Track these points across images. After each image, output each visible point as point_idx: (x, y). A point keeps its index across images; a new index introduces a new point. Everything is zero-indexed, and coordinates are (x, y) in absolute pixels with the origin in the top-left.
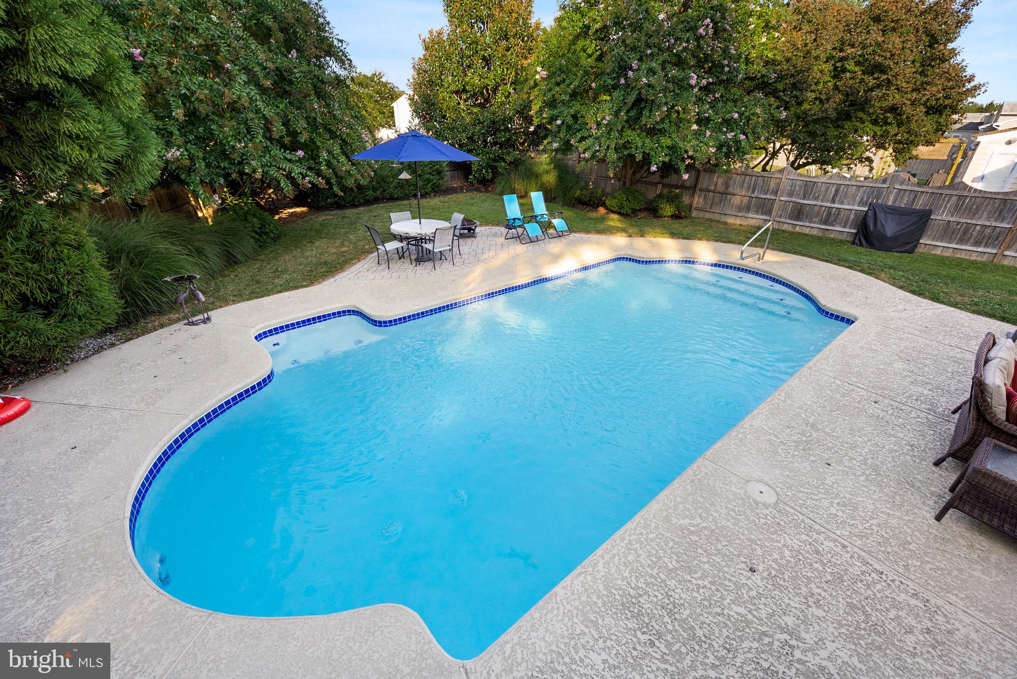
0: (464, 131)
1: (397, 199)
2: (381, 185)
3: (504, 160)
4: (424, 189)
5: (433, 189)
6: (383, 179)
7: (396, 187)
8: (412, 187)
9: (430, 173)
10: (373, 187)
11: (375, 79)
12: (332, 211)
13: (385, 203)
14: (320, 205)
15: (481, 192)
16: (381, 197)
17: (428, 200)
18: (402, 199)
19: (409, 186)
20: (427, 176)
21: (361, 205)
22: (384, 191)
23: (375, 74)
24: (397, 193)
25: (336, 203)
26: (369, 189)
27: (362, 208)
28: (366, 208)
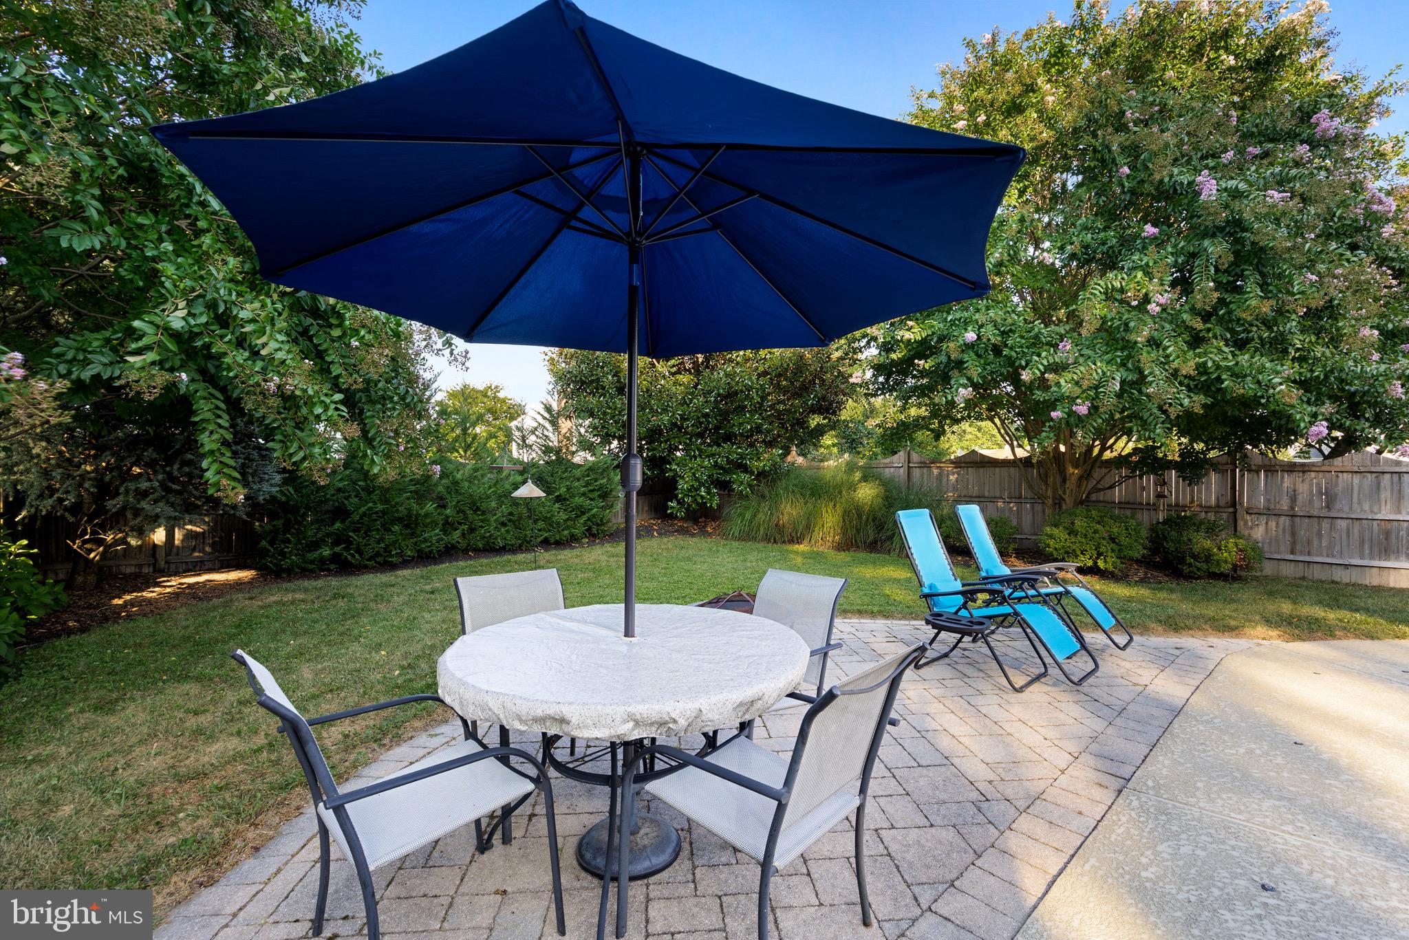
0: (665, 410)
1: (503, 550)
2: (466, 518)
3: (745, 469)
4: (568, 528)
5: (589, 529)
6: (474, 503)
7: (503, 524)
8: (541, 524)
9: (584, 494)
10: (446, 523)
11: (489, 393)
12: (317, 577)
13: (471, 558)
14: (285, 564)
15: (693, 535)
16: (463, 544)
17: (576, 552)
18: (514, 550)
19: (536, 522)
20: (578, 500)
21: (406, 563)
22: (472, 530)
23: (490, 387)
24: (502, 536)
25: (335, 558)
26: (434, 524)
27: (406, 572)
28: (417, 571)
